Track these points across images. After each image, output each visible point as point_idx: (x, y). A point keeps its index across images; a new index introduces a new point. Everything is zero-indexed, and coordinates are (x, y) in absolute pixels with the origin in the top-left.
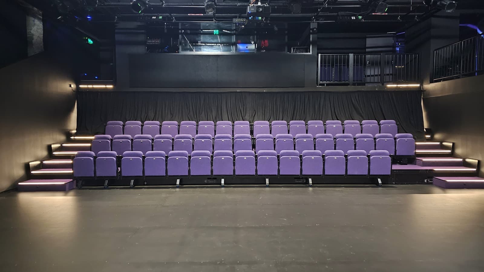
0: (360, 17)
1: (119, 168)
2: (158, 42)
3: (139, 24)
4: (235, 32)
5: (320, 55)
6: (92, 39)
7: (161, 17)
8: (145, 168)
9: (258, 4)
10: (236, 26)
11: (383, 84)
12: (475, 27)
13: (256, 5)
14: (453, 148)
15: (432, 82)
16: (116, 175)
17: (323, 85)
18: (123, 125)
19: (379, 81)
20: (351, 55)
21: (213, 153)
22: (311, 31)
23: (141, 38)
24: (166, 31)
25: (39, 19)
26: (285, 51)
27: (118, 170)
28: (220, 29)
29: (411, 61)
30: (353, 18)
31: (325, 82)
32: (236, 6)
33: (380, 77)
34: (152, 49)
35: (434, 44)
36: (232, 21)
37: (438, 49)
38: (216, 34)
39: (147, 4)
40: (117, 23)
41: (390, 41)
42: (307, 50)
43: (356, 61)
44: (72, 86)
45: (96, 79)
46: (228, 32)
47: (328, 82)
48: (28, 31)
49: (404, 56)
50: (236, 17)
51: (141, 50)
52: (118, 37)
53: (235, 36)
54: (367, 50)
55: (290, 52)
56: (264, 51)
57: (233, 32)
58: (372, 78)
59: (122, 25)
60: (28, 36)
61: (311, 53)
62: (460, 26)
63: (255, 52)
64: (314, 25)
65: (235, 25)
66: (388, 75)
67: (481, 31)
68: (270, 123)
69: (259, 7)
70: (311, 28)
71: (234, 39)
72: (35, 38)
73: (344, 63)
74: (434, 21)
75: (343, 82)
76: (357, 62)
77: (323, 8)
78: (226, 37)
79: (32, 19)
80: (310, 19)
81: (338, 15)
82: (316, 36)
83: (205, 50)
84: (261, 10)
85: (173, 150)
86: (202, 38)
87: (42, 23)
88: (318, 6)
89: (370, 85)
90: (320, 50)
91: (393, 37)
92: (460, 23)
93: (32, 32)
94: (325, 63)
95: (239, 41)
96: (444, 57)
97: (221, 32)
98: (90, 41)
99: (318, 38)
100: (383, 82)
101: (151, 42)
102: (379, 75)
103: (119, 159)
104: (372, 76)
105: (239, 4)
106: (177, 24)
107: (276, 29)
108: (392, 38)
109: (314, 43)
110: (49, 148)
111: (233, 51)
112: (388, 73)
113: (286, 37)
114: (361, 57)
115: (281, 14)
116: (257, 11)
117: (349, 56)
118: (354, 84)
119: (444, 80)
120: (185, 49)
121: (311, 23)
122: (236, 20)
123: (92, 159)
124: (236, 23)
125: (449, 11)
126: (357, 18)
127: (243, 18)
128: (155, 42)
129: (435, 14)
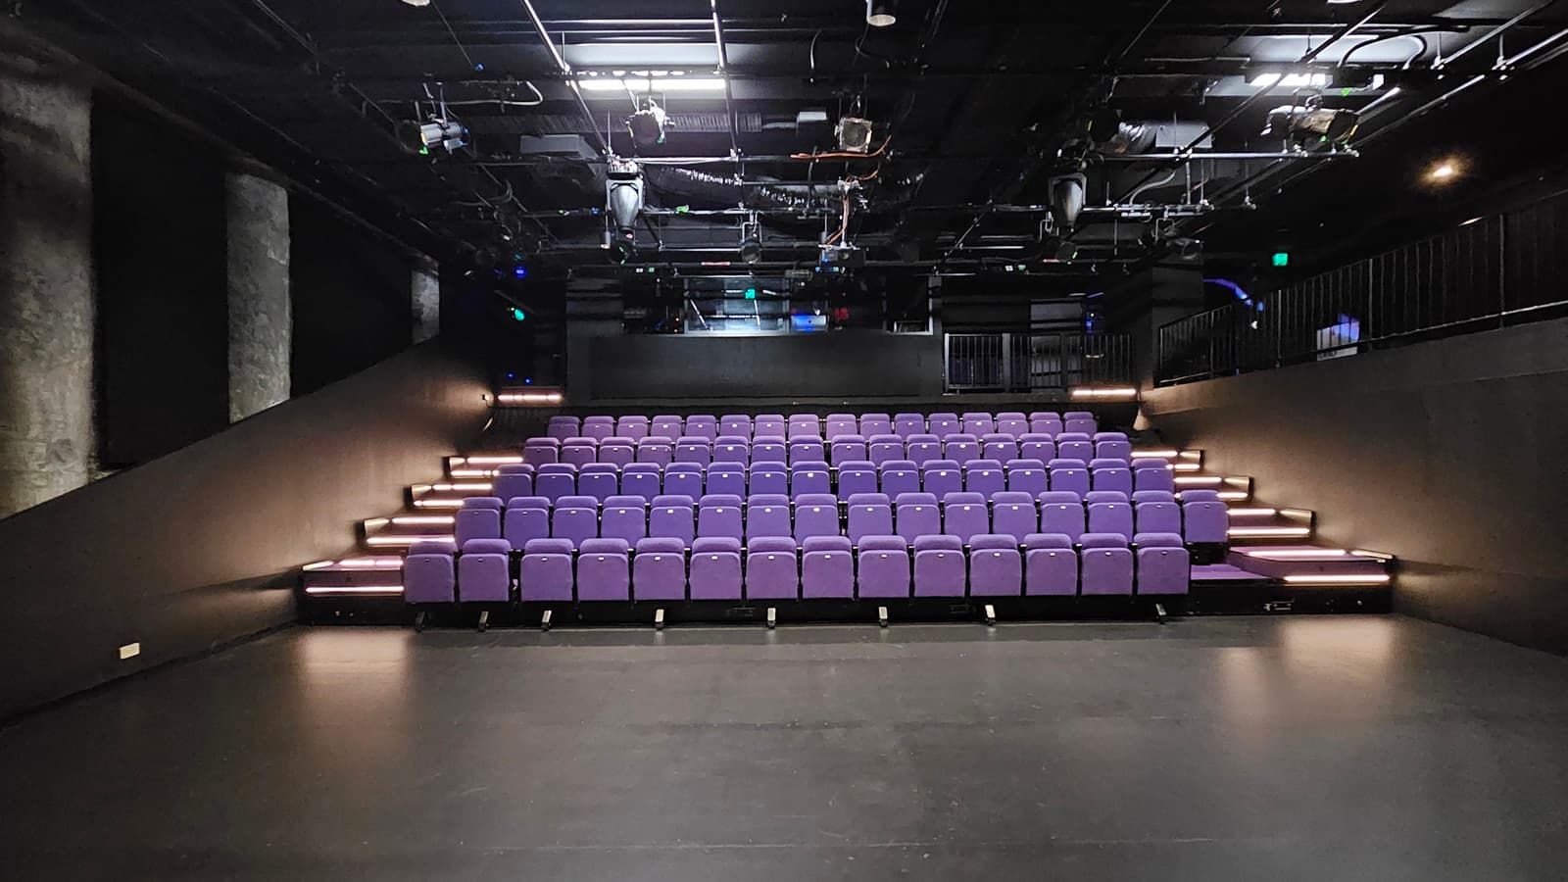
0: (1022, 267)
1: (515, 582)
2: (641, 313)
3: (610, 282)
4: (788, 294)
5: (947, 336)
6: (523, 311)
7: (652, 270)
8: (578, 580)
9: (839, 245)
10: (790, 283)
11: (1066, 391)
12: (1231, 285)
13: (837, 248)
14: (1313, 523)
15: (1157, 385)
16: (507, 599)
17: (954, 391)
19: (1059, 384)
20: (1006, 337)
21: (744, 544)
22: (930, 292)
23: (614, 307)
24: (658, 294)
25: (434, 277)
26: (881, 328)
27: (512, 584)
28: (759, 290)
29: (1118, 346)
30: (1009, 268)
31: (958, 387)
32: (792, 247)
33: (1059, 376)
34: (632, 326)
35: (1159, 316)
36: (783, 273)
37: (1168, 325)
38: (749, 299)
39: (635, 247)
40: (570, 281)
41: (1076, 309)
42: (925, 327)
43: (1015, 347)
44: (487, 397)
45: (528, 384)
46: (774, 294)
47: (964, 387)
48: (414, 298)
49: (1103, 338)
50: (790, 268)
51: (614, 328)
52: (571, 307)
53: (788, 302)
54: (1033, 326)
55: (892, 330)
56: (840, 328)
57: (783, 295)
58: (1046, 377)
59: (581, 284)
60: (413, 308)
61: (931, 332)
62: (1206, 283)
63: (826, 330)
64: (935, 280)
65: (788, 281)
66: (1075, 372)
67: (1245, 292)
69: (843, 251)
70: (930, 286)
71: (786, 307)
72: (426, 310)
73: (993, 350)
74: (1158, 273)
75: (991, 386)
76: (1018, 350)
77: (954, 250)
78: (771, 303)
79: (422, 276)
80: (929, 269)
81: (980, 264)
82: (939, 301)
83: (733, 327)
84: (846, 256)
85: (648, 536)
86: (727, 306)
87: (438, 283)
88: (946, 248)
89: (1041, 392)
90: (946, 326)
91: (1081, 302)
92: (1205, 278)
93: (421, 300)
94: (958, 351)
95: (794, 311)
96: (1178, 340)
97: (759, 295)
98: (520, 315)
99: (943, 304)
100: (1067, 387)
101: (630, 313)
102: (1059, 373)
103: (516, 557)
104: (1046, 374)
105: (797, 244)
106: (681, 281)
107: (864, 287)
108: (1078, 305)
109: (936, 314)
111: (782, 328)
112: (1074, 368)
113: (884, 303)
114: (994, 339)
115: (874, 262)
116: (839, 258)
117: (1001, 339)
118: (1012, 391)
119: (1180, 382)
120: (693, 327)
121: (930, 279)
122: (791, 273)
123: (450, 558)
124: (790, 279)
125: (1188, 258)
126: (1016, 269)
127: (805, 268)
128: (635, 315)
129: (1161, 261)
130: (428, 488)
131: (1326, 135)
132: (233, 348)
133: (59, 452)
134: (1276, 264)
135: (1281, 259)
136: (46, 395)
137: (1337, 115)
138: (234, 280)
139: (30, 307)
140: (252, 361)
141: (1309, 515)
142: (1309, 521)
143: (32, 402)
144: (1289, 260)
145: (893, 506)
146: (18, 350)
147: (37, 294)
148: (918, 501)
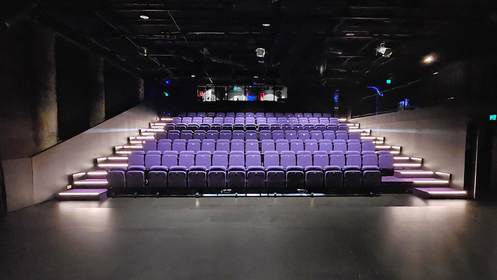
1: (147, 181)
6: (168, 93)
12: (376, 88)
14: (423, 162)
15: (352, 118)
16: (144, 186)
18: (157, 142)
44: (158, 119)
68: (275, 141)
98: (167, 95)
103: (147, 172)
110: (95, 162)
123: (123, 172)
130: (122, 147)
131: (384, 55)
133: (50, 136)
134: (387, 83)
135: (389, 82)
137: (386, 50)
141: (421, 160)
142: (421, 161)
144: (391, 82)
145: (280, 155)
148: (288, 154)
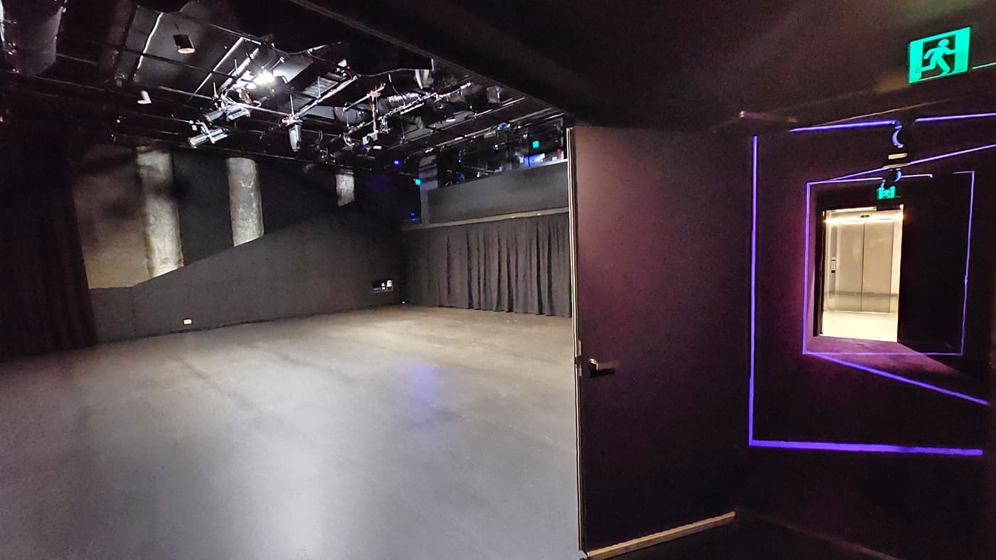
25: (350, 175)
87: (352, 178)
132: (233, 223)
133: (165, 261)
136: (159, 245)
138: (231, 197)
139: (152, 219)
140: (240, 227)
143: (155, 247)
146: (150, 232)
147: (154, 216)
